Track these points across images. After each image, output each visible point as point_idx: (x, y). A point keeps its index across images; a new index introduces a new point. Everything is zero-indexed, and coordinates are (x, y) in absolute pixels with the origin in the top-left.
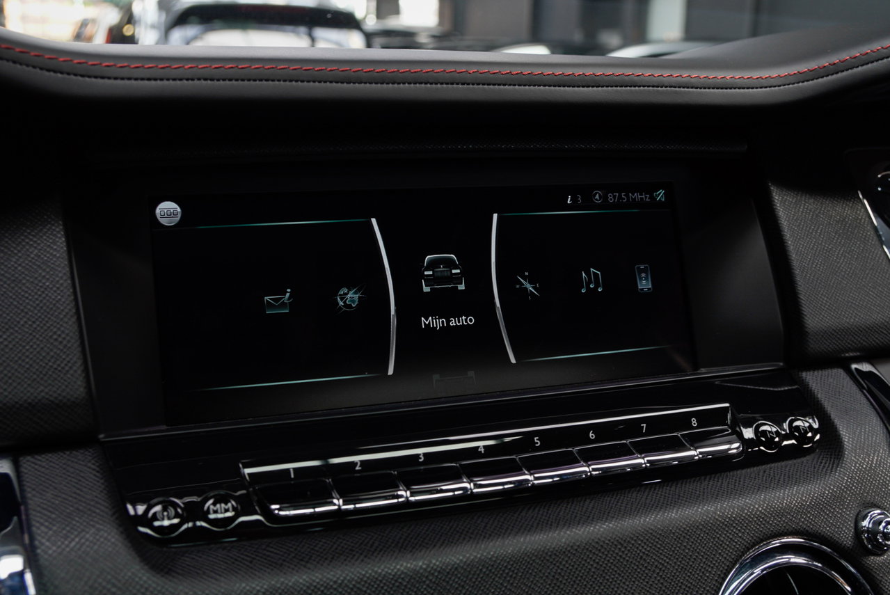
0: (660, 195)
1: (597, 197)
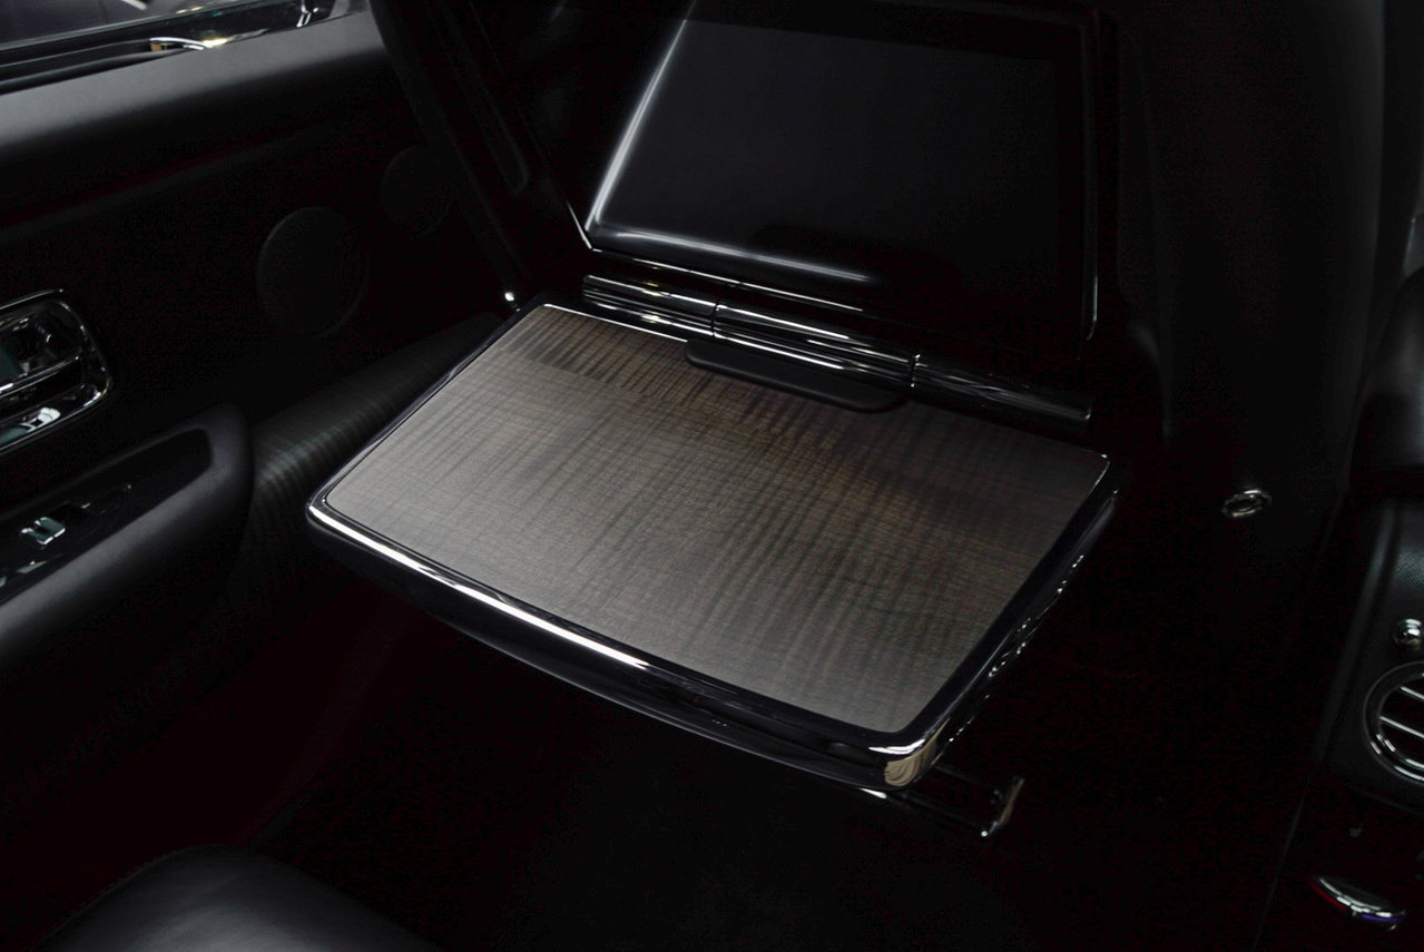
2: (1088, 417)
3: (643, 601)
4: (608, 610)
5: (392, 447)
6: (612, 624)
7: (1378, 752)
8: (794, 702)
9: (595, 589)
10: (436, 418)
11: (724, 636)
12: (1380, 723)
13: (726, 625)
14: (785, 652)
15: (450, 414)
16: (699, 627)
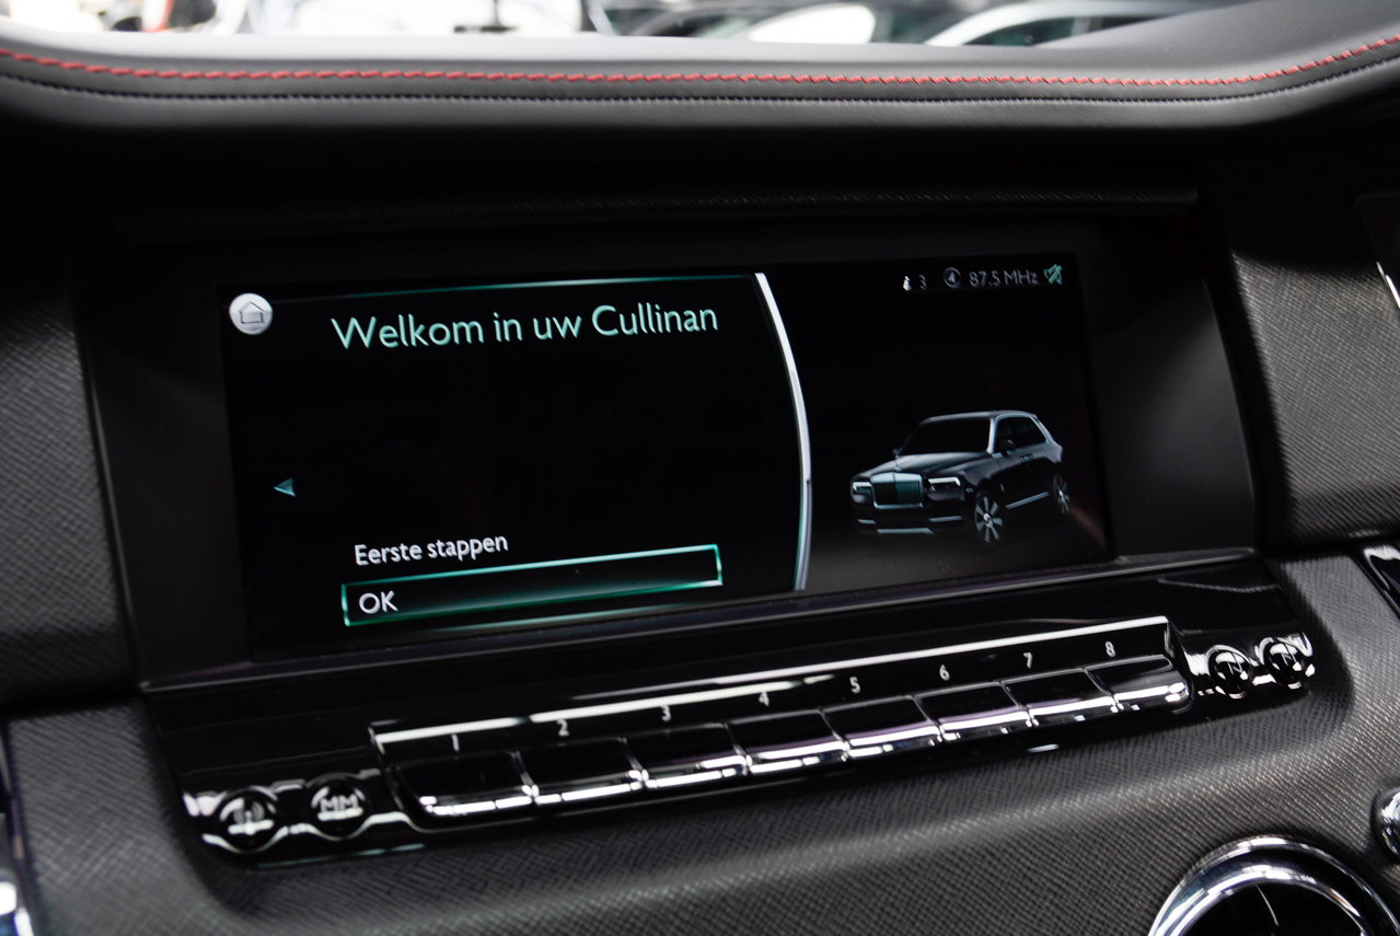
0: (1055, 273)
1: (952, 278)
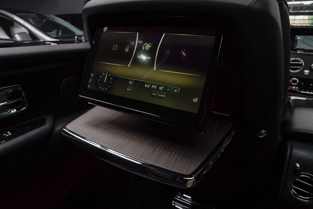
2: (228, 115)
3: (132, 147)
4: (124, 149)
5: (82, 118)
6: (125, 152)
7: (293, 193)
8: (165, 168)
9: (122, 145)
10: (92, 113)
11: (149, 154)
12: (293, 187)
13: (150, 152)
14: (163, 158)
15: (95, 112)
16: (144, 153)
